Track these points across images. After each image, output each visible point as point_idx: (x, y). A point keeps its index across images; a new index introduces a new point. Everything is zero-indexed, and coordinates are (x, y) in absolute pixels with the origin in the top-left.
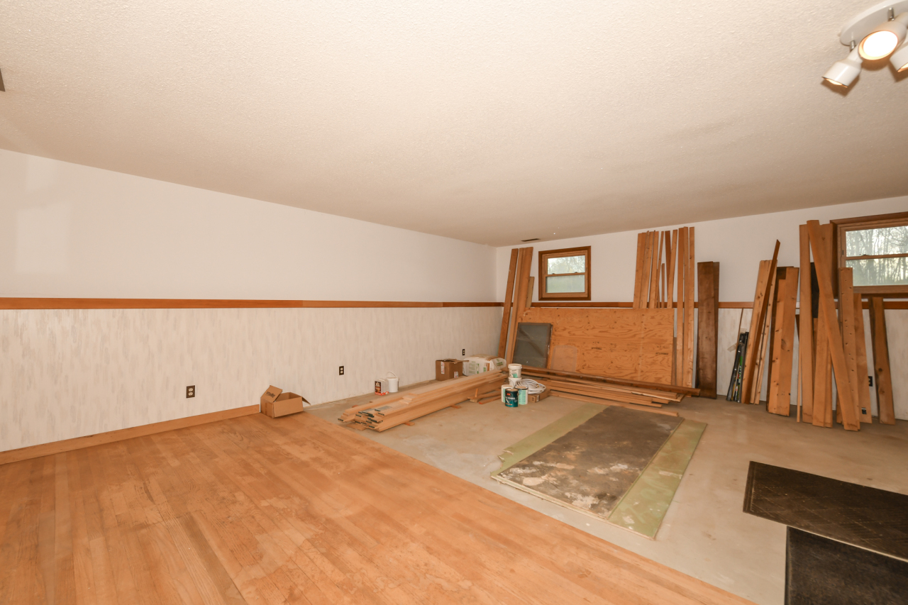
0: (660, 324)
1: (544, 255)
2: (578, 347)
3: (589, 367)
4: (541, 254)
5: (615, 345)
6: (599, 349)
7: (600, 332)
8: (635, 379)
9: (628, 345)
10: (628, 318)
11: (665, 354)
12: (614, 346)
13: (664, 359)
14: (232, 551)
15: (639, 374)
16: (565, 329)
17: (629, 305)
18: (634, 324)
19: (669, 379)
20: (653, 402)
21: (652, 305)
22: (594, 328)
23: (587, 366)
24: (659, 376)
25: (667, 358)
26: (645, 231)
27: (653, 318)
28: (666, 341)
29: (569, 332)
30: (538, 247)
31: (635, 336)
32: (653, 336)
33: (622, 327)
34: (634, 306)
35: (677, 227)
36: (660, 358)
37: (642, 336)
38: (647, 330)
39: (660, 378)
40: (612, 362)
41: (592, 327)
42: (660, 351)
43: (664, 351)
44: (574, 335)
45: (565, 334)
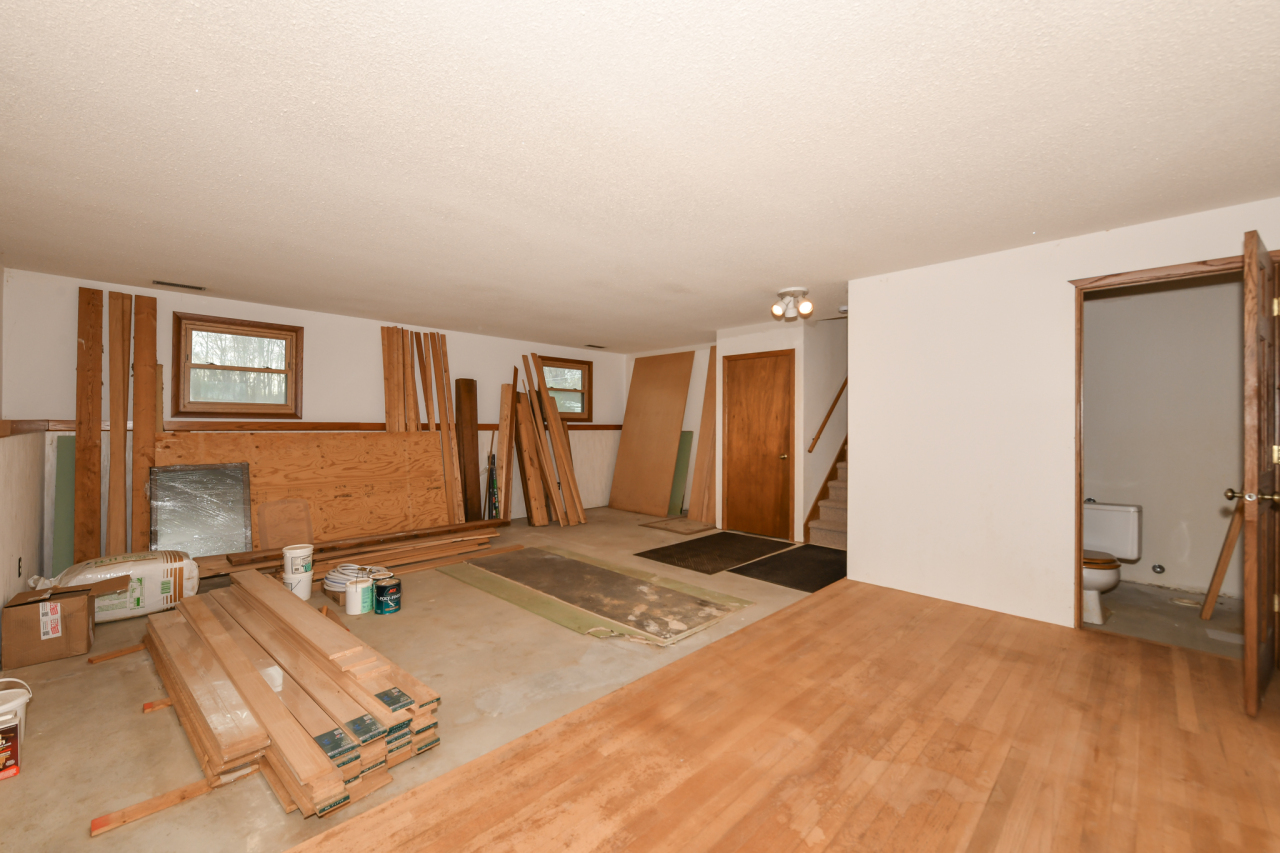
0: (426, 451)
1: (182, 324)
2: (309, 498)
3: (334, 528)
4: (179, 319)
5: (373, 488)
6: (347, 496)
7: (345, 469)
8: (407, 529)
9: (391, 483)
10: (384, 446)
11: (437, 488)
12: (370, 488)
13: (437, 495)
14: (948, 828)
15: (411, 520)
16: (276, 471)
17: (382, 427)
18: (395, 453)
19: (446, 517)
20: (480, 544)
21: (412, 427)
22: (333, 464)
23: (331, 526)
24: (435, 516)
25: (440, 493)
26: (391, 324)
27: (417, 443)
28: (436, 472)
29: (286, 476)
30: (170, 303)
31: (397, 470)
32: (421, 467)
33: (378, 459)
34: (387, 428)
35: (428, 330)
36: (433, 494)
37: (407, 468)
38: (413, 460)
39: (436, 519)
40: (371, 513)
41: (330, 462)
42: (432, 486)
43: (435, 484)
44: (297, 479)
45: (278, 479)
